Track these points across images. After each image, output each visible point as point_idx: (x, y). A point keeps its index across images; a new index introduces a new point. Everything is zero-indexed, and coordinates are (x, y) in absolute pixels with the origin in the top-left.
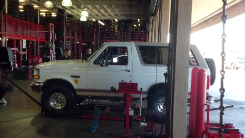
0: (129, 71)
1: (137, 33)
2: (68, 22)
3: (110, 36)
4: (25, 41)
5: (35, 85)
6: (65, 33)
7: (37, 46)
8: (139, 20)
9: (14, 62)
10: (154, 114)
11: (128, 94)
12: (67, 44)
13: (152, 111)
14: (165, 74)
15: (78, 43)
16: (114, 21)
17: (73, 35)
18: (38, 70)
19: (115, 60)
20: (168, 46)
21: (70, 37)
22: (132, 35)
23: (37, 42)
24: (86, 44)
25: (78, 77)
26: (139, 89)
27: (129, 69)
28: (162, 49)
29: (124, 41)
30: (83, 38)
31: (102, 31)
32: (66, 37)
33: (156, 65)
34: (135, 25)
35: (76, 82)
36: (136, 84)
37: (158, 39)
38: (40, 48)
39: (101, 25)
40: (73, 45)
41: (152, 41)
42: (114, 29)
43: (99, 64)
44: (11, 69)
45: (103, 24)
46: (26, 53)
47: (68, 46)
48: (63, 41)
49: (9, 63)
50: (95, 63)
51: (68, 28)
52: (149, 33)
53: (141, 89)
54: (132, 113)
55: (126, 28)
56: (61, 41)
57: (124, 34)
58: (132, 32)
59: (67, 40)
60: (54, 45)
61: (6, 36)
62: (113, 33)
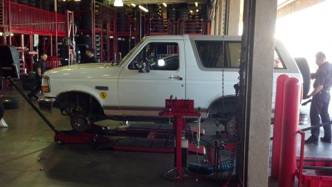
0: (181, 79)
1: (195, 22)
2: (96, 8)
3: (156, 28)
4: (36, 36)
5: (43, 101)
6: (93, 24)
7: (54, 42)
8: (196, 4)
9: (21, 67)
11: (180, 117)
12: (96, 41)
15: (111, 37)
16: (162, 6)
17: (105, 27)
18: (48, 78)
19: (161, 63)
20: (240, 39)
21: (101, 30)
22: (188, 25)
23: (54, 37)
24: (123, 39)
25: (106, 88)
27: (180, 76)
28: (229, 44)
29: (176, 34)
30: (118, 31)
31: (145, 20)
32: (94, 30)
33: (221, 69)
34: (191, 12)
35: (103, 96)
36: (192, 101)
37: (225, 30)
38: (59, 46)
39: (143, 12)
40: (104, 40)
41: (215, 33)
42: (162, 17)
43: (136, 68)
44: (17, 77)
45: (147, 11)
46: (37, 53)
47: (98, 42)
48: (91, 36)
49: (14, 68)
50: (130, 67)
51: (97, 17)
52: (210, 22)
53: (199, 109)
55: (178, 15)
56: (88, 36)
57: (176, 24)
58: (187, 21)
59: (96, 34)
60: (74, 42)
61: (9, 31)
62: (160, 23)
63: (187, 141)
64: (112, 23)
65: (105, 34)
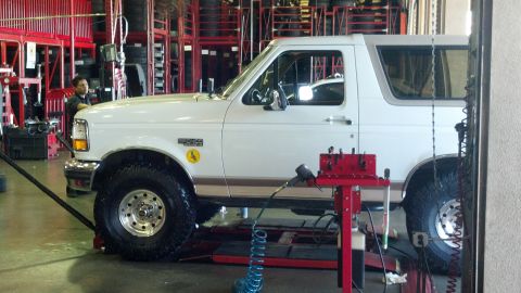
0: (349, 122)
1: (369, 16)
3: (286, 26)
4: (32, 46)
5: (74, 168)
6: (150, 19)
7: (68, 60)
10: (426, 243)
11: (349, 187)
12: (155, 53)
13: (420, 237)
14: (459, 127)
15: (188, 48)
17: (174, 26)
18: (84, 124)
20: (466, 43)
21: (165, 32)
22: (356, 19)
23: (68, 49)
24: (214, 53)
25: (199, 142)
26: (380, 173)
27: (348, 118)
28: (447, 52)
29: (330, 33)
30: (201, 34)
31: (261, 9)
32: (151, 33)
33: (430, 102)
35: (194, 157)
36: (372, 157)
37: (438, 26)
38: (77, 67)
40: (173, 55)
41: (417, 32)
42: (297, 4)
43: (258, 102)
46: (38, 81)
47: (159, 59)
48: (145, 44)
50: (247, 100)
52: (407, 12)
53: (387, 172)
54: (359, 242)
56: (138, 45)
57: (329, 17)
58: (354, 11)
59: (157, 41)
62: (295, 16)
63: (363, 237)
64: (190, 17)
65: (174, 41)
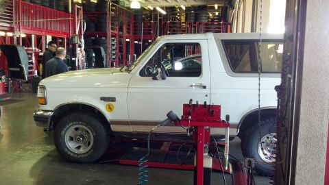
0: (205, 87)
2: (112, 10)
3: (174, 31)
4: (49, 37)
6: (109, 26)
8: (216, 6)
10: (253, 166)
12: (111, 42)
13: (250, 162)
15: (128, 40)
16: (180, 8)
17: (121, 29)
21: (116, 32)
24: (140, 43)
26: (223, 118)
30: (135, 34)
31: (163, 22)
32: (110, 32)
34: (211, 15)
36: (218, 107)
39: (161, 15)
40: (120, 43)
42: (180, 20)
44: (24, 78)
45: (164, 13)
47: (114, 45)
48: (106, 37)
51: (113, 19)
53: (228, 117)
55: (197, 17)
56: (103, 38)
57: (195, 27)
58: (206, 24)
59: (112, 36)
60: (83, 41)
61: (19, 30)
62: (178, 26)
64: (129, 25)
65: (121, 37)
